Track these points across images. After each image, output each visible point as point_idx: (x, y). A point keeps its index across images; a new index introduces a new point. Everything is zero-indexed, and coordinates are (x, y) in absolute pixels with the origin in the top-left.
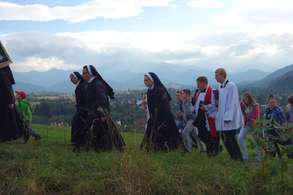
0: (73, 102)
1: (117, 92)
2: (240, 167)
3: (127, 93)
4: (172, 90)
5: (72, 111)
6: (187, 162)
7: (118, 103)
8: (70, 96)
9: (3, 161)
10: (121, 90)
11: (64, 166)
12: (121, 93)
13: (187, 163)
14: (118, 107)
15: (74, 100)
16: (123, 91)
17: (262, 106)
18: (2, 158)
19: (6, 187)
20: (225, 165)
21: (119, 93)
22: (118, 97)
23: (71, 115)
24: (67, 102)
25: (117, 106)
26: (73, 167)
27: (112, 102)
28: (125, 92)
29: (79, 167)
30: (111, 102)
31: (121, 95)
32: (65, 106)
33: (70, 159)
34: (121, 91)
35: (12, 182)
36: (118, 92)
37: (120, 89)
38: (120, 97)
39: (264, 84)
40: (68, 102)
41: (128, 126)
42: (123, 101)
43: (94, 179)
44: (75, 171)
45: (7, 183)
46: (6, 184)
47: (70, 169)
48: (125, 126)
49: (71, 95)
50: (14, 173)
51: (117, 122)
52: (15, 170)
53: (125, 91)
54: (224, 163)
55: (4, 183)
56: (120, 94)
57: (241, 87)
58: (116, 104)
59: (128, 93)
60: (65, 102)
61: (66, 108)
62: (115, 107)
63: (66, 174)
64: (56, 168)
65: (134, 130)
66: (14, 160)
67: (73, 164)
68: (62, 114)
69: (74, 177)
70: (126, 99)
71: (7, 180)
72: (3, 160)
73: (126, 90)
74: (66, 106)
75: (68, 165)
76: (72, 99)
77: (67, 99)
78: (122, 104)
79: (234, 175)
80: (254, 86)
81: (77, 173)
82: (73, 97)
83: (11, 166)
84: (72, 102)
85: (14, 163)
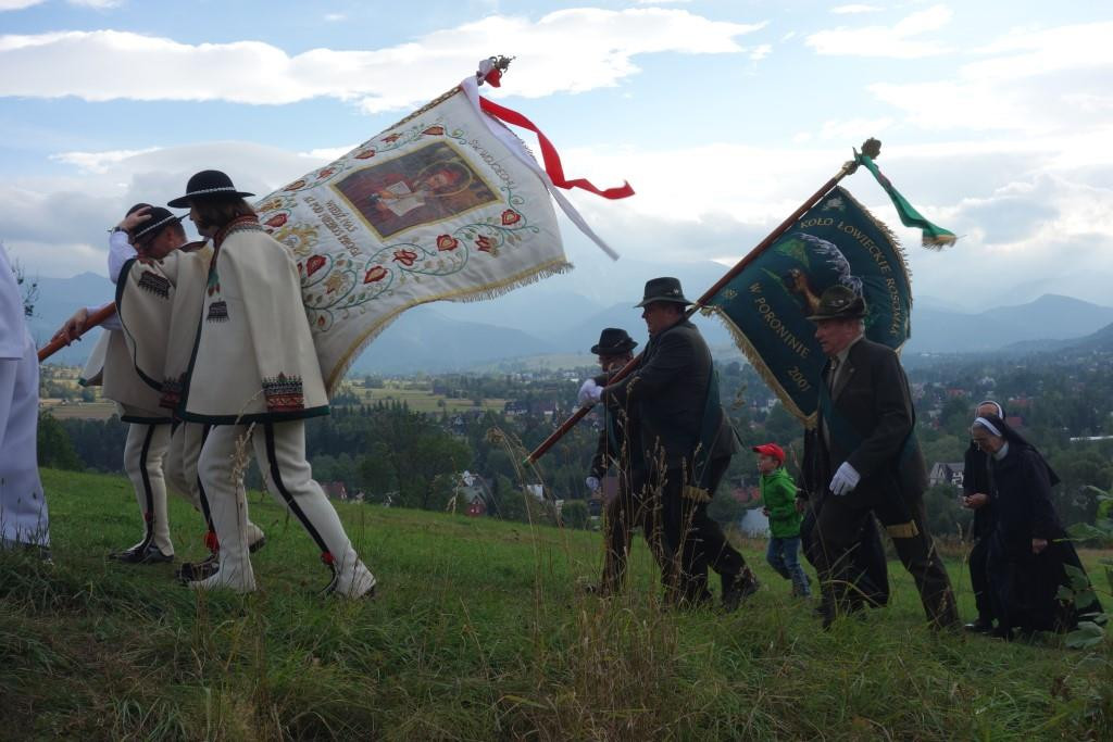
0: (366, 407)
1: (530, 375)
2: (1015, 676)
3: (571, 376)
4: (741, 369)
5: (363, 441)
6: (809, 650)
7: (533, 416)
8: (354, 384)
9: (120, 623)
10: (544, 367)
11: (346, 650)
12: (548, 377)
13: (808, 653)
14: (535, 430)
15: (368, 402)
16: (554, 369)
17: (1093, 438)
18: (117, 611)
19: (134, 723)
20: (955, 664)
21: (539, 379)
22: (536, 391)
23: (359, 456)
24: (345, 409)
25: (529, 428)
26: (378, 655)
27: (513, 413)
28: (559, 374)
29: (399, 655)
30: (509, 413)
31: (546, 385)
32: (337, 423)
33: (368, 622)
34: (546, 372)
35: (153, 701)
36: (535, 375)
37: (541, 362)
38: (541, 395)
39: (1102, 353)
40: (349, 407)
41: (571, 502)
42: (554, 410)
43: (459, 703)
44: (387, 671)
45: (137, 704)
46: (133, 710)
47: (367, 663)
48: (559, 502)
49: (359, 382)
50: (164, 668)
51: (529, 487)
52: (165, 657)
53: (561, 369)
54: (953, 657)
55: (125, 705)
56: (542, 382)
57: (1010, 363)
58: (527, 419)
59: (573, 380)
60: (336, 407)
61: (337, 429)
62: (524, 428)
63: (353, 679)
64: (315, 657)
65: (594, 518)
66: (162, 621)
67: (377, 643)
68: (322, 454)
69: (384, 691)
70: (566, 403)
71: (138, 696)
72: (124, 620)
73: (565, 367)
74: (340, 425)
75: (362, 646)
76: (362, 398)
77: (345, 396)
78: (548, 421)
79: (992, 705)
80: (1059, 363)
81: (397, 679)
82: (366, 390)
83: (151, 642)
84: (363, 409)
85: (161, 631)
